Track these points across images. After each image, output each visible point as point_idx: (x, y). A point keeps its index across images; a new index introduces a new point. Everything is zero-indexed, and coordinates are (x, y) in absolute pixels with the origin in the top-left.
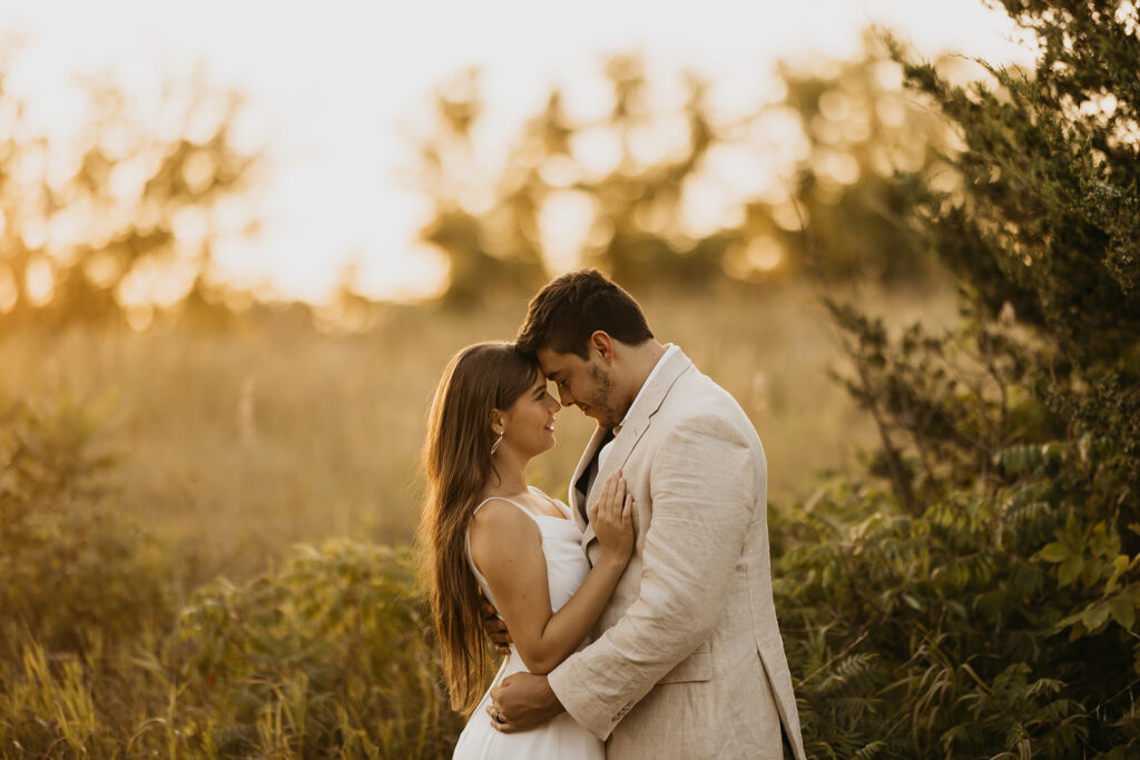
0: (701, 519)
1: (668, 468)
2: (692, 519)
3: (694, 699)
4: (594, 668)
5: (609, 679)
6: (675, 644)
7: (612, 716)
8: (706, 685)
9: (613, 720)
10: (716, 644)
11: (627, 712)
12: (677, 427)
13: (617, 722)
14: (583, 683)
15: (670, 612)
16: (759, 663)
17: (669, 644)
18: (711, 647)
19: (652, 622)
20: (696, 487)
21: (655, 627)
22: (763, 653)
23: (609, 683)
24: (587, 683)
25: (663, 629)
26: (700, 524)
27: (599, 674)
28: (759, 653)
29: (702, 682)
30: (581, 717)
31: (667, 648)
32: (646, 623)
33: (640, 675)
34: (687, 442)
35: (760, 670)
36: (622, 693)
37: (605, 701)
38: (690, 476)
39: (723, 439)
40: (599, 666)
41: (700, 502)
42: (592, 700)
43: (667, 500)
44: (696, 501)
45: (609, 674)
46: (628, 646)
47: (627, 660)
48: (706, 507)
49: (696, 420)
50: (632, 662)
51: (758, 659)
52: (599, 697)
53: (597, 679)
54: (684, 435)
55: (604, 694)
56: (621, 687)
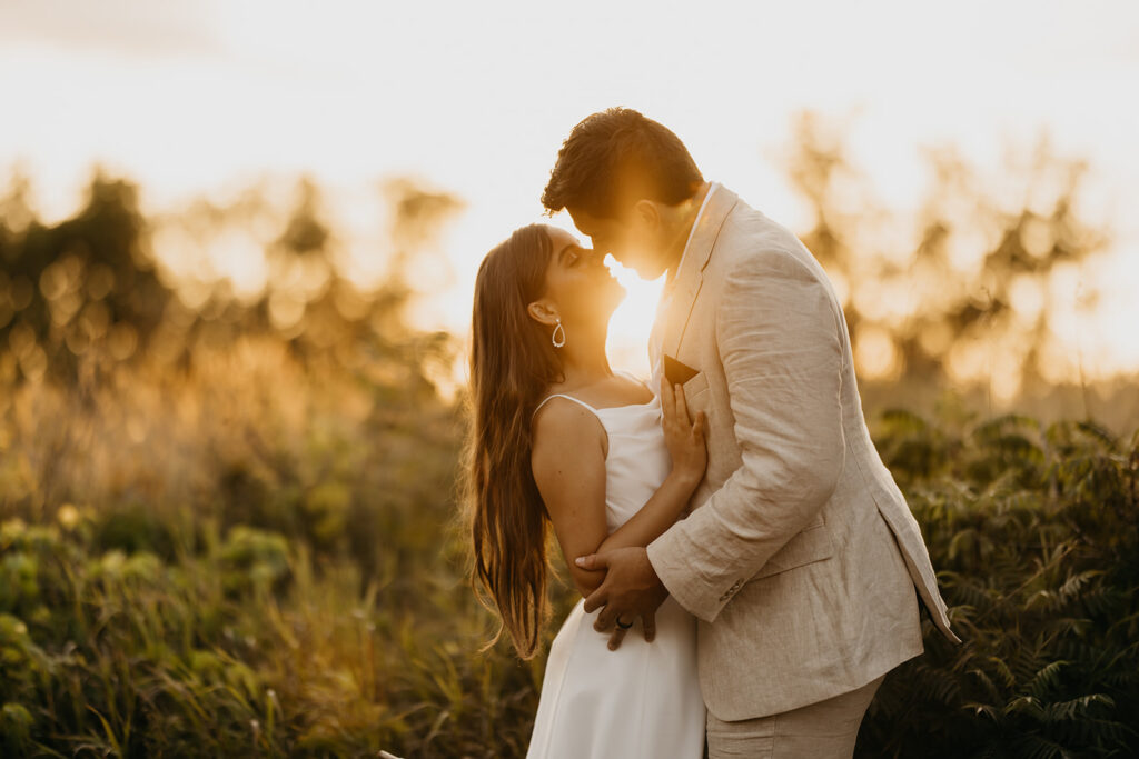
0: (788, 372)
1: (734, 323)
2: (777, 373)
3: (819, 581)
4: (698, 543)
5: (713, 557)
6: (787, 517)
7: (718, 596)
8: (828, 563)
9: (721, 600)
10: (829, 514)
11: (736, 591)
12: (732, 275)
13: (724, 603)
14: (685, 559)
15: (779, 483)
16: (882, 523)
17: (780, 518)
18: (824, 518)
19: (758, 494)
20: (770, 338)
21: (761, 499)
22: (883, 510)
23: (714, 560)
24: (690, 559)
25: (771, 502)
26: (786, 377)
27: (703, 550)
28: (880, 512)
29: (824, 560)
30: (683, 598)
31: (778, 523)
32: (752, 494)
33: (748, 551)
34: (748, 289)
35: (885, 529)
36: (730, 572)
37: (710, 581)
38: (761, 327)
39: (787, 277)
40: (703, 540)
41: (780, 353)
42: (695, 579)
43: (744, 359)
44: (775, 353)
45: (713, 550)
46: (733, 519)
47: (732, 534)
48: (788, 357)
49: (752, 262)
50: (738, 537)
51: (881, 519)
52: (702, 576)
53: (700, 556)
54: (742, 282)
55: (708, 573)
56: (728, 565)
